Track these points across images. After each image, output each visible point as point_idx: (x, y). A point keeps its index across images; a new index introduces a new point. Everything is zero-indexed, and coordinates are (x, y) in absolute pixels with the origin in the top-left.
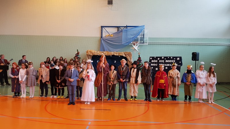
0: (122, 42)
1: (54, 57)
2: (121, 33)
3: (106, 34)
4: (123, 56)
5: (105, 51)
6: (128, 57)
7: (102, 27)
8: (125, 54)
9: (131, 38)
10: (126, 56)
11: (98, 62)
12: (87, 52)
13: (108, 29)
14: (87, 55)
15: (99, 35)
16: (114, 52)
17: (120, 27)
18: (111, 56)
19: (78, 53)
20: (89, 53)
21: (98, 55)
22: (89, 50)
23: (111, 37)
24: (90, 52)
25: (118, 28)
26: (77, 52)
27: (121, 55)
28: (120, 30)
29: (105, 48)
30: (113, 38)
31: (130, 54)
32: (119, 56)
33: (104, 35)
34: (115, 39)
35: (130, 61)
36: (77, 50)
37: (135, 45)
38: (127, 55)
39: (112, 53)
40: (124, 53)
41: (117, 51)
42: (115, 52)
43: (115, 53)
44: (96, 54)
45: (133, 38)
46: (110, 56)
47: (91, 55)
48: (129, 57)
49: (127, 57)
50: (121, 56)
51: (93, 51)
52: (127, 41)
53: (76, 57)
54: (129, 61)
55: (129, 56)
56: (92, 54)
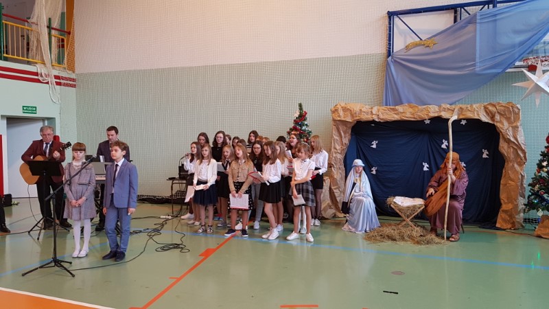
0: (474, 65)
1: (219, 133)
2: (470, 27)
3: (405, 41)
4: (479, 121)
5: (400, 103)
6: (500, 122)
7: (391, 15)
8: (488, 112)
9: (513, 46)
10: (493, 118)
11: (374, 146)
12: (335, 111)
13: (413, 21)
14: (334, 120)
15: (379, 48)
16: (440, 106)
17: (462, 6)
18: (427, 122)
19: (302, 117)
20: (341, 113)
21: (374, 122)
22: (343, 105)
23: (427, 50)
24: (345, 109)
25: (456, 12)
26: (297, 115)
27: (470, 115)
28: (465, 15)
29: (404, 93)
30: (434, 53)
31: (511, 113)
32: (463, 122)
33: (399, 45)
34: (445, 54)
35: (512, 139)
36: (300, 105)
37: (539, 71)
38: (497, 117)
39: (433, 111)
40: (486, 108)
41: (454, 100)
42: (443, 106)
43: (444, 110)
44: (366, 117)
45: (522, 43)
46: (422, 121)
47: (349, 119)
48: (506, 123)
49: (498, 125)
50: (469, 121)
51: (356, 107)
52: (499, 60)
53: (294, 129)
54: (508, 141)
55: (508, 119)
56: (352, 116)
